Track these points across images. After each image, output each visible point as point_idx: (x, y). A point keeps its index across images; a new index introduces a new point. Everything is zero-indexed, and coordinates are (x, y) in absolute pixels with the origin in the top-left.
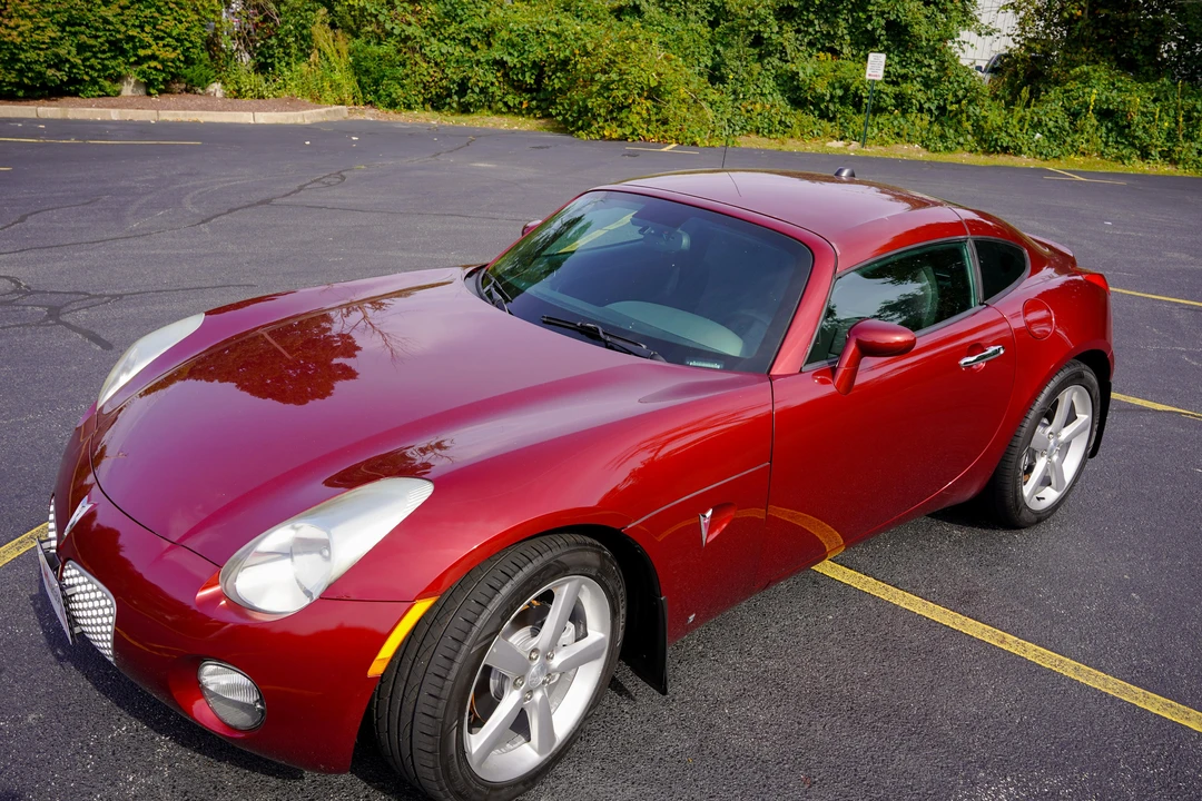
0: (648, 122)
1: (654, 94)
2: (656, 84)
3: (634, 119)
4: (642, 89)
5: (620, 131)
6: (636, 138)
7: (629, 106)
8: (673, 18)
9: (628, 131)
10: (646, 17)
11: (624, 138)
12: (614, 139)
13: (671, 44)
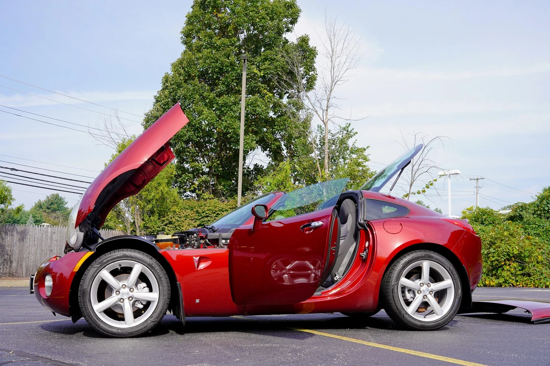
0: (516, 275)
1: (519, 258)
2: (517, 252)
3: (505, 274)
4: (509, 255)
5: (496, 281)
6: (507, 285)
7: (501, 267)
8: (543, 220)
9: (501, 280)
10: (525, 220)
11: (500, 285)
12: (492, 286)
13: (541, 234)
